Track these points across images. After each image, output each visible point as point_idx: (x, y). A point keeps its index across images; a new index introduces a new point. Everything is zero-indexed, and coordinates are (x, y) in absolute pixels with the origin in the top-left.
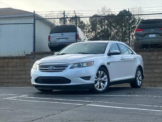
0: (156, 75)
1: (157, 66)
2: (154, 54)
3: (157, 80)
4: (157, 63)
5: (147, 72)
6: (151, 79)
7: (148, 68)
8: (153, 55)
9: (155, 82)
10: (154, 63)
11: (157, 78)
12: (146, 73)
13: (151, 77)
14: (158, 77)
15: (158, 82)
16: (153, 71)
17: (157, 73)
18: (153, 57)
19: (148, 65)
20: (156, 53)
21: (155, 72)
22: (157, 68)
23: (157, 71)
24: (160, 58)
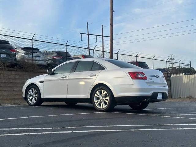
0: (16, 93)
1: (16, 85)
4: (15, 82)
5: (8, 90)
9: (14, 99)
10: (13, 82)
13: (12, 95)
15: (17, 99)
16: (13, 90)
17: (16, 91)
18: (12, 77)
19: (9, 83)
20: (13, 73)
21: (14, 90)
22: (16, 87)
23: (16, 89)
24: (17, 77)
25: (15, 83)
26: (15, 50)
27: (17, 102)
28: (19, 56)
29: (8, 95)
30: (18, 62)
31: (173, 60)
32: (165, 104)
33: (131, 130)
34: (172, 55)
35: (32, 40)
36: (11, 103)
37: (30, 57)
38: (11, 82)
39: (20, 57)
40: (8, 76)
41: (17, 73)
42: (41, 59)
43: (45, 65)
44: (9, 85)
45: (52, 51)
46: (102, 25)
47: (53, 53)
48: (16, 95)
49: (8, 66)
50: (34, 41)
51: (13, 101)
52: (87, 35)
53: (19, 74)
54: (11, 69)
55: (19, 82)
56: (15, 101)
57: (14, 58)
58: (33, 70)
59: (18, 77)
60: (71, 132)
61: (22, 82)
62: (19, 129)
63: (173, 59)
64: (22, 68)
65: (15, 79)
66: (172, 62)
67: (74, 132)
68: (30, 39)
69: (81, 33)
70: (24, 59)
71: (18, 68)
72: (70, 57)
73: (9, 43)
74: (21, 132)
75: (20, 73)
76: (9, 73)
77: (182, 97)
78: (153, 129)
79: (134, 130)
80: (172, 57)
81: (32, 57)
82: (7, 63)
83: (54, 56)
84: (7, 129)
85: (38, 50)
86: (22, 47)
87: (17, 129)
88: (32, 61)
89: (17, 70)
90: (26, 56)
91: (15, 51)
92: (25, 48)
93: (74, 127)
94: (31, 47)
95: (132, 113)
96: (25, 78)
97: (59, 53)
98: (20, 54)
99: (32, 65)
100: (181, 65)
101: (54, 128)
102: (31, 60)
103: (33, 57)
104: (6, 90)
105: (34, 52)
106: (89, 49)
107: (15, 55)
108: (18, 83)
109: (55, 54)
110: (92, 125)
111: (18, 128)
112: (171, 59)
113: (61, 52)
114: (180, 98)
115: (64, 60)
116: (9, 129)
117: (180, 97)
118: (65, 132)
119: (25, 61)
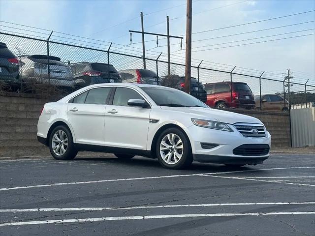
0: (19, 137)
1: (19, 122)
2: (13, 102)
3: (20, 145)
4: (19, 116)
5: (5, 131)
6: (12, 143)
7: (7, 125)
8: (11, 103)
9: (17, 148)
10: (14, 117)
11: (20, 141)
12: (5, 133)
13: (12, 140)
14: (22, 140)
15: (21, 148)
16: (14, 131)
17: (20, 133)
18: (12, 107)
19: (7, 119)
20: (15, 101)
21: (17, 131)
22: (20, 126)
23: (19, 130)
24: (21, 108)
25: (19, 119)
26: (18, 59)
27: (21, 152)
28: (24, 70)
29: (6, 141)
30: (23, 81)
31: (290, 80)
32: (286, 159)
33: (253, 214)
34: (289, 71)
35: (48, 42)
36: (11, 155)
37: (45, 71)
38: (10, 117)
39: (26, 72)
40: (6, 106)
41: (21, 101)
42: (63, 75)
43: (71, 87)
44: (7, 123)
45: (83, 63)
46: (168, 17)
47: (85, 66)
48: (19, 140)
49: (5, 89)
50: (52, 44)
51: (14, 152)
52: (141, 34)
53: (24, 104)
54: (11, 93)
55: (25, 117)
56: (18, 151)
57: (15, 74)
58: (49, 95)
59: (24, 108)
60: (142, 218)
61: (30, 117)
62: (41, 210)
63: (291, 77)
64: (30, 92)
65: (17, 112)
66: (289, 82)
67: (146, 217)
68: (44, 41)
69: (130, 31)
70: (33, 76)
71: (22, 92)
72: (114, 73)
73: (7, 46)
74: (44, 216)
75: (27, 101)
76: (7, 100)
77: (310, 145)
78: (294, 213)
79: (257, 214)
80: (289, 74)
81: (47, 72)
82: (3, 83)
83: (88, 72)
84: (19, 210)
85: (59, 59)
86: (31, 55)
87: (37, 210)
88: (47, 80)
89: (20, 96)
90: (37, 71)
91: (17, 61)
92: (36, 55)
93: (142, 205)
94: (46, 54)
95: (237, 178)
96: (35, 110)
97: (95, 66)
98: (27, 67)
99: (48, 87)
100: (308, 88)
101: (105, 208)
102: (47, 78)
103: (49, 73)
104: (3, 131)
105: (52, 64)
106: (144, 59)
107: (17, 69)
108: (23, 119)
109: (88, 68)
110: (174, 201)
111: (38, 207)
112: (286, 78)
113: (99, 64)
114: (307, 146)
115: (104, 78)
116: (22, 210)
117: (307, 144)
118: (129, 218)
119: (35, 80)
